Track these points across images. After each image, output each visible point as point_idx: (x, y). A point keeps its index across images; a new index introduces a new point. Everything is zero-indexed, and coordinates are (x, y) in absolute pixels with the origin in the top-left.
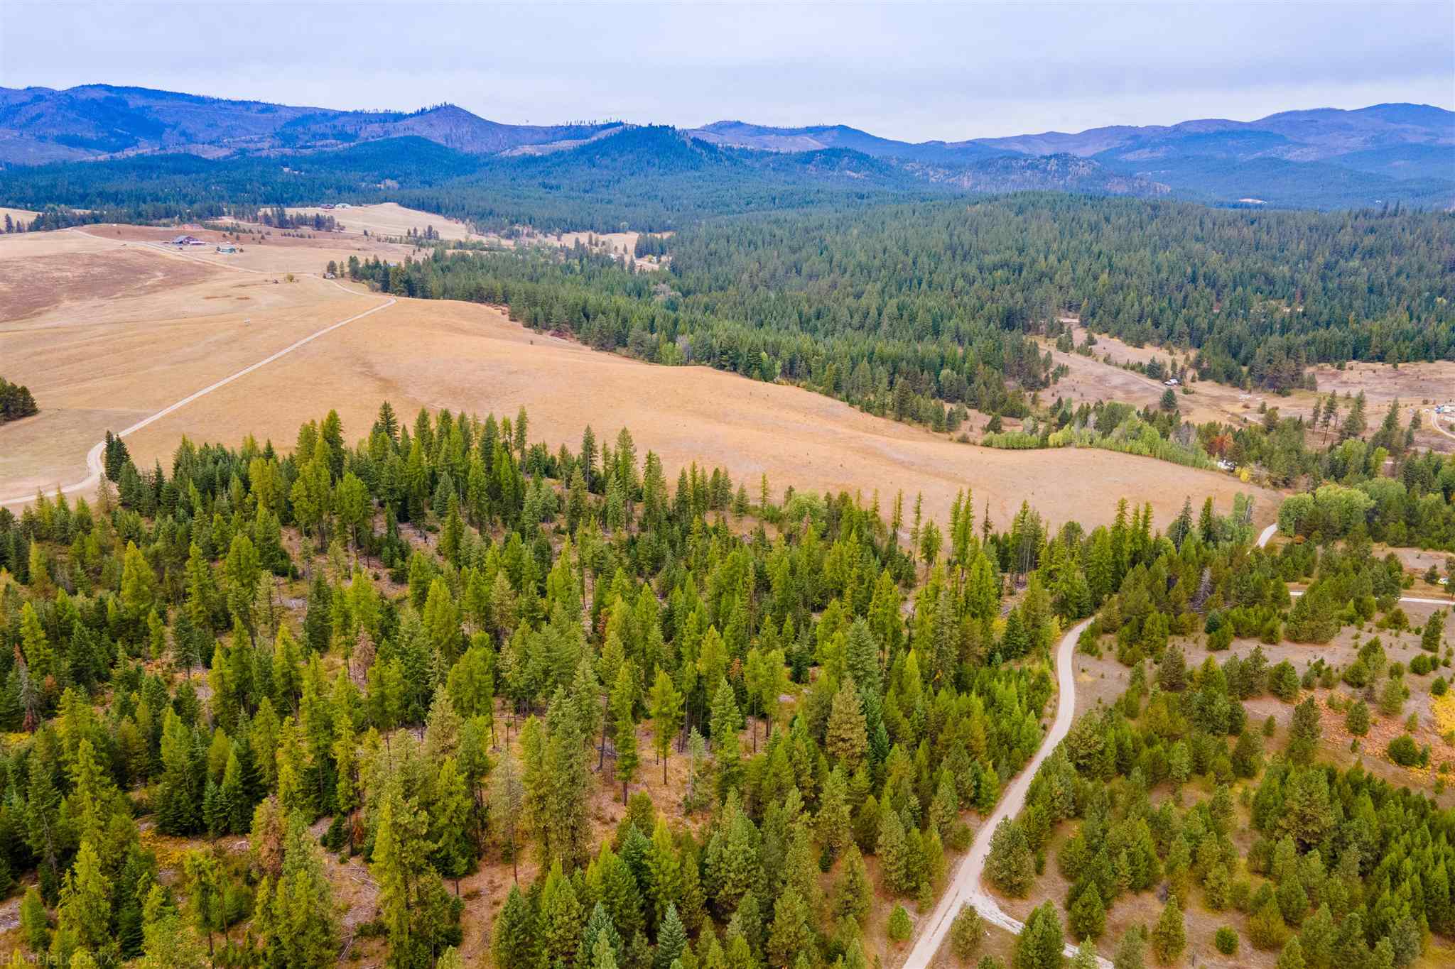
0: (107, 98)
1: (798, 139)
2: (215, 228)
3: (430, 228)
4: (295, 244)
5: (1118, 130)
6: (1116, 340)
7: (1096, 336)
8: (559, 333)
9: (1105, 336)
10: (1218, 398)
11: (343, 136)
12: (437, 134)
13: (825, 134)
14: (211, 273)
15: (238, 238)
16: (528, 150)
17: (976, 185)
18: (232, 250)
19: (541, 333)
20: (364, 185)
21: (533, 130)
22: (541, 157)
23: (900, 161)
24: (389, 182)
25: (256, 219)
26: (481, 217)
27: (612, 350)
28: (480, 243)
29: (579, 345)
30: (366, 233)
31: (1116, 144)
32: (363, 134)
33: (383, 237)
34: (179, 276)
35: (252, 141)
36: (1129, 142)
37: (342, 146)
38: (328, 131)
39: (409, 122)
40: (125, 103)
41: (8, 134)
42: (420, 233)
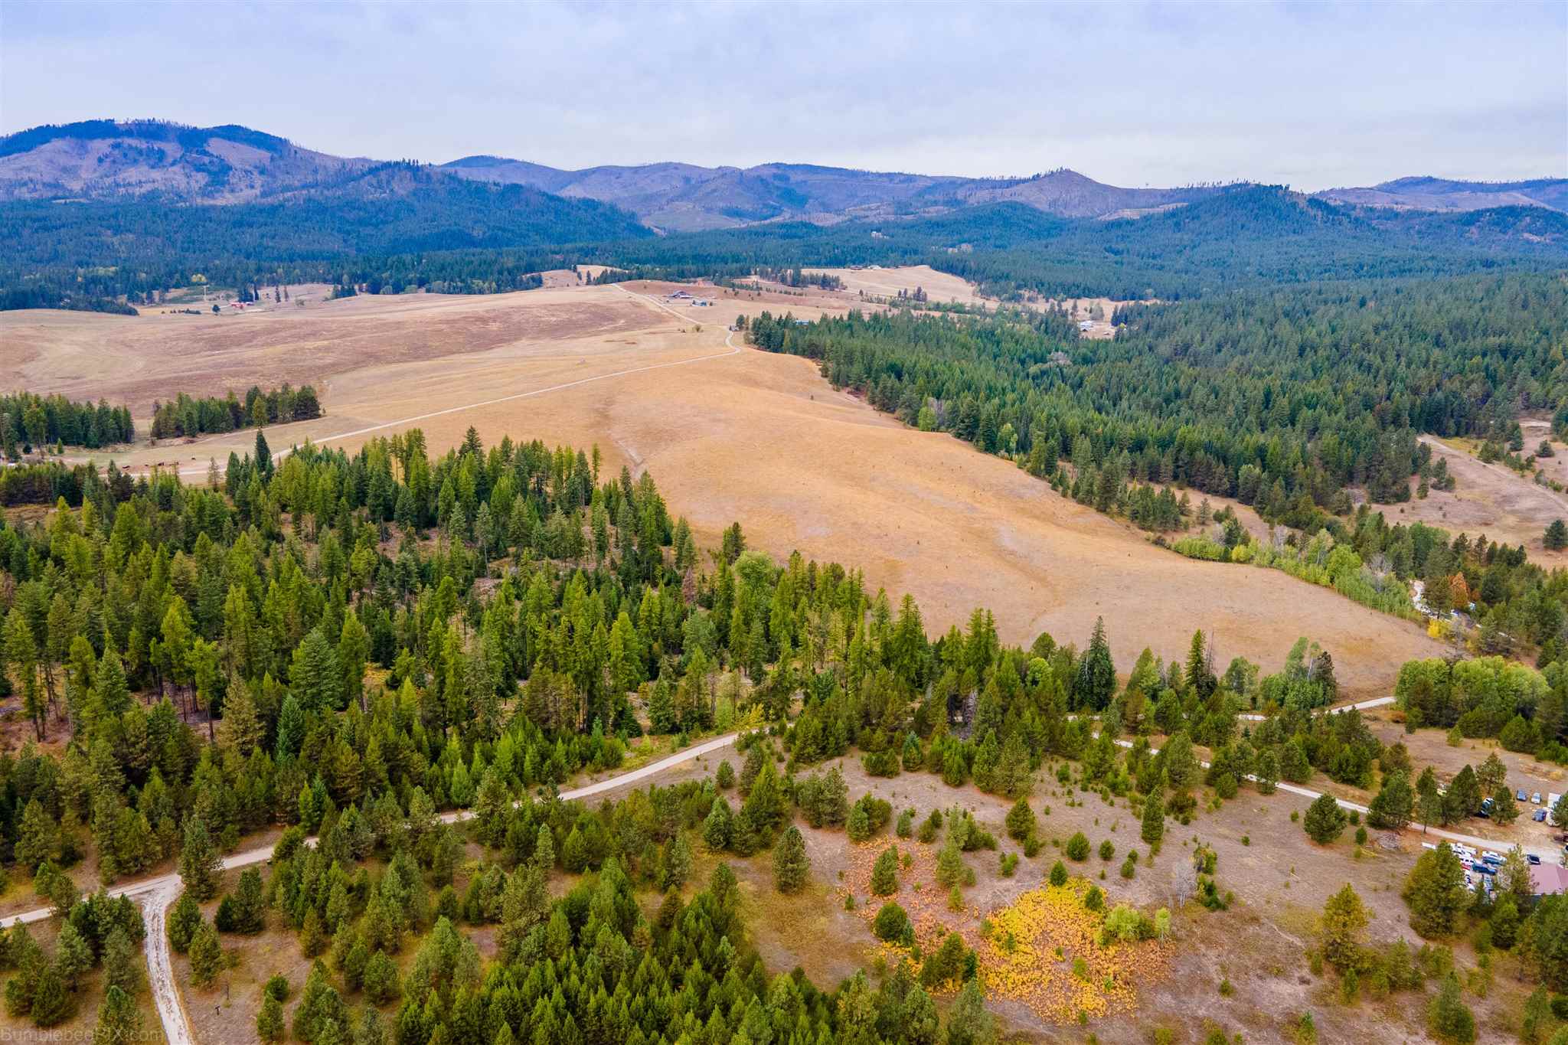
1: (1503, 196)
3: (919, 290)
8: (856, 391)
11: (952, 202)
12: (1041, 201)
13: (1551, 188)
18: (704, 304)
19: (838, 390)
24: (964, 246)
25: (775, 278)
26: (996, 281)
30: (861, 293)
32: (971, 200)
33: (875, 296)
37: (944, 212)
38: (940, 198)
39: (1018, 187)
40: (788, 179)
41: (685, 206)
42: (910, 293)
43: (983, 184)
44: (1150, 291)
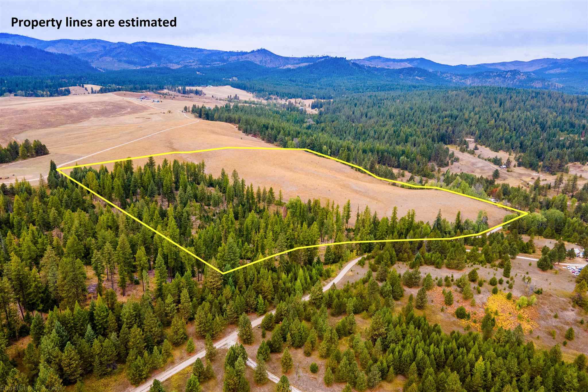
0: (144, 47)
1: (402, 64)
2: (160, 93)
3: (236, 95)
4: (185, 100)
5: (547, 60)
6: (488, 149)
7: (479, 146)
8: (255, 135)
9: (483, 147)
10: (521, 175)
11: (223, 61)
12: (257, 60)
13: (415, 62)
14: (147, 109)
15: (165, 97)
16: (290, 66)
17: (473, 83)
18: (158, 101)
19: (248, 135)
20: (224, 79)
21: (294, 59)
22: (293, 69)
23: (442, 73)
24: (234, 78)
25: (175, 91)
26: (259, 92)
27: (273, 143)
28: (254, 101)
29: (261, 140)
30: (213, 96)
31: (546, 66)
32: (230, 60)
33: (219, 98)
34: (135, 110)
35: (190, 62)
36: (551, 66)
37: (221, 64)
38: (218, 59)
39: (247, 55)
40: (150, 49)
41: (108, 59)
42: (232, 97)
43: (231, 53)
44: (314, 96)
